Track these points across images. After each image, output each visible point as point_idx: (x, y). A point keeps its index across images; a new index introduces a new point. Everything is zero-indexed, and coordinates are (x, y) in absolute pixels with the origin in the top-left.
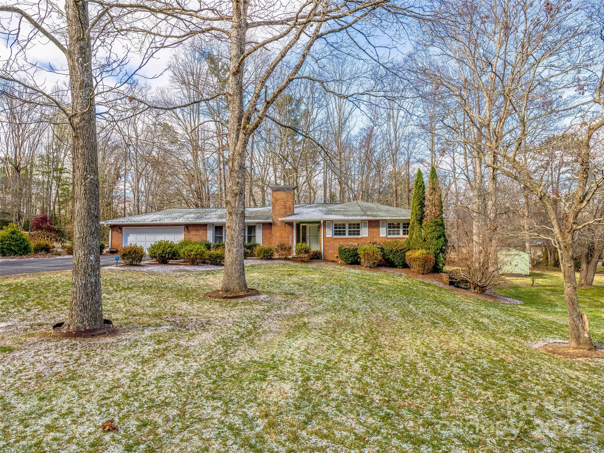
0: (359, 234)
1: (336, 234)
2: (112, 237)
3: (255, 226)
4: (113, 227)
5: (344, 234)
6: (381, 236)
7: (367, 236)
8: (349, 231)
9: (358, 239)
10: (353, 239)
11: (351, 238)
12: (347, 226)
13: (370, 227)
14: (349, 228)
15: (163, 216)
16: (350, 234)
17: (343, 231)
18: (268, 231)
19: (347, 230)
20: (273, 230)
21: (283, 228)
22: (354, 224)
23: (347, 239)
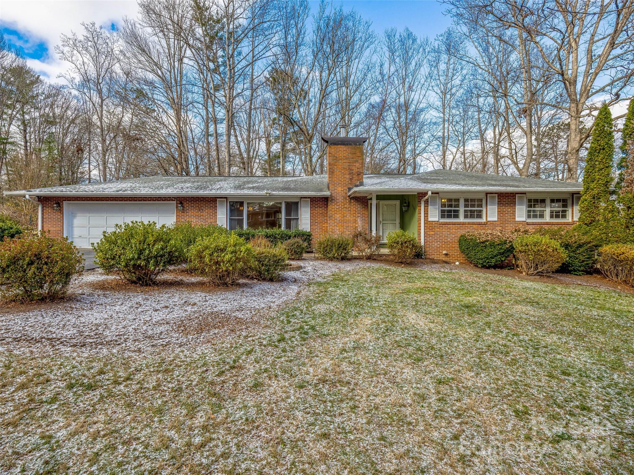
0: (480, 216)
1: (443, 216)
2: (43, 218)
3: (297, 203)
4: (44, 200)
5: (457, 216)
6: (517, 219)
7: (496, 219)
8: (465, 211)
9: (480, 224)
10: (473, 224)
11: (469, 223)
12: (462, 203)
13: (500, 203)
14: (466, 206)
15: (138, 185)
16: (466, 217)
17: (455, 211)
18: (320, 210)
19: (462, 210)
20: (329, 208)
21: (347, 205)
22: (472, 200)
23: (463, 224)
